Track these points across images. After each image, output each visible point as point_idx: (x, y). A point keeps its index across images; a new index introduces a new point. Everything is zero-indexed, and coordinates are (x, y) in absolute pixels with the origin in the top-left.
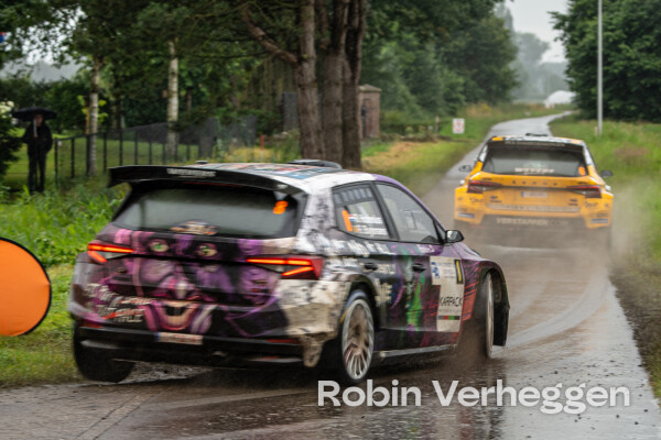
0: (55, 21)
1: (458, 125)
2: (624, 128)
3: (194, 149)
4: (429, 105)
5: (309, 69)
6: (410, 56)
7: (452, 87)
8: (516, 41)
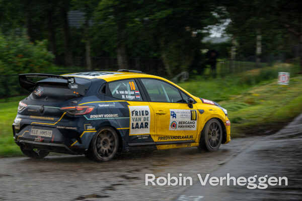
0: (220, 23)
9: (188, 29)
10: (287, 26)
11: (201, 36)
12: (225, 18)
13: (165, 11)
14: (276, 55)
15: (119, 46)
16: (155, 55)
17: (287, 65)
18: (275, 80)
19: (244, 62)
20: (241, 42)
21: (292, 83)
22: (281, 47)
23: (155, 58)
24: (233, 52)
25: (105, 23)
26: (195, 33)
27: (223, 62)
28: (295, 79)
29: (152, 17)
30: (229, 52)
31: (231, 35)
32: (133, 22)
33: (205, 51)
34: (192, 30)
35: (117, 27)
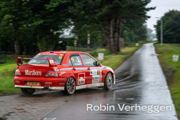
0: (69, 27)
1: (137, 44)
2: (166, 45)
3: (92, 49)
4: (132, 41)
5: (111, 35)
6: (129, 33)
7: (136, 38)
8: (148, 30)
9: (51, 30)
10: (103, 29)
11: (59, 34)
12: (71, 25)
13: (40, 21)
14: (97, 44)
15: (15, 40)
16: (34, 44)
17: (104, 50)
18: (97, 57)
19: (81, 48)
20: (80, 38)
21: (105, 59)
22: (100, 40)
23: (35, 46)
24: (75, 43)
25: (7, 27)
26: (55, 32)
27: (70, 48)
28: (107, 57)
29: (32, 24)
30: (73, 43)
31: (74, 34)
32: (23, 27)
33: (60, 42)
34: (54, 31)
35: (14, 30)
